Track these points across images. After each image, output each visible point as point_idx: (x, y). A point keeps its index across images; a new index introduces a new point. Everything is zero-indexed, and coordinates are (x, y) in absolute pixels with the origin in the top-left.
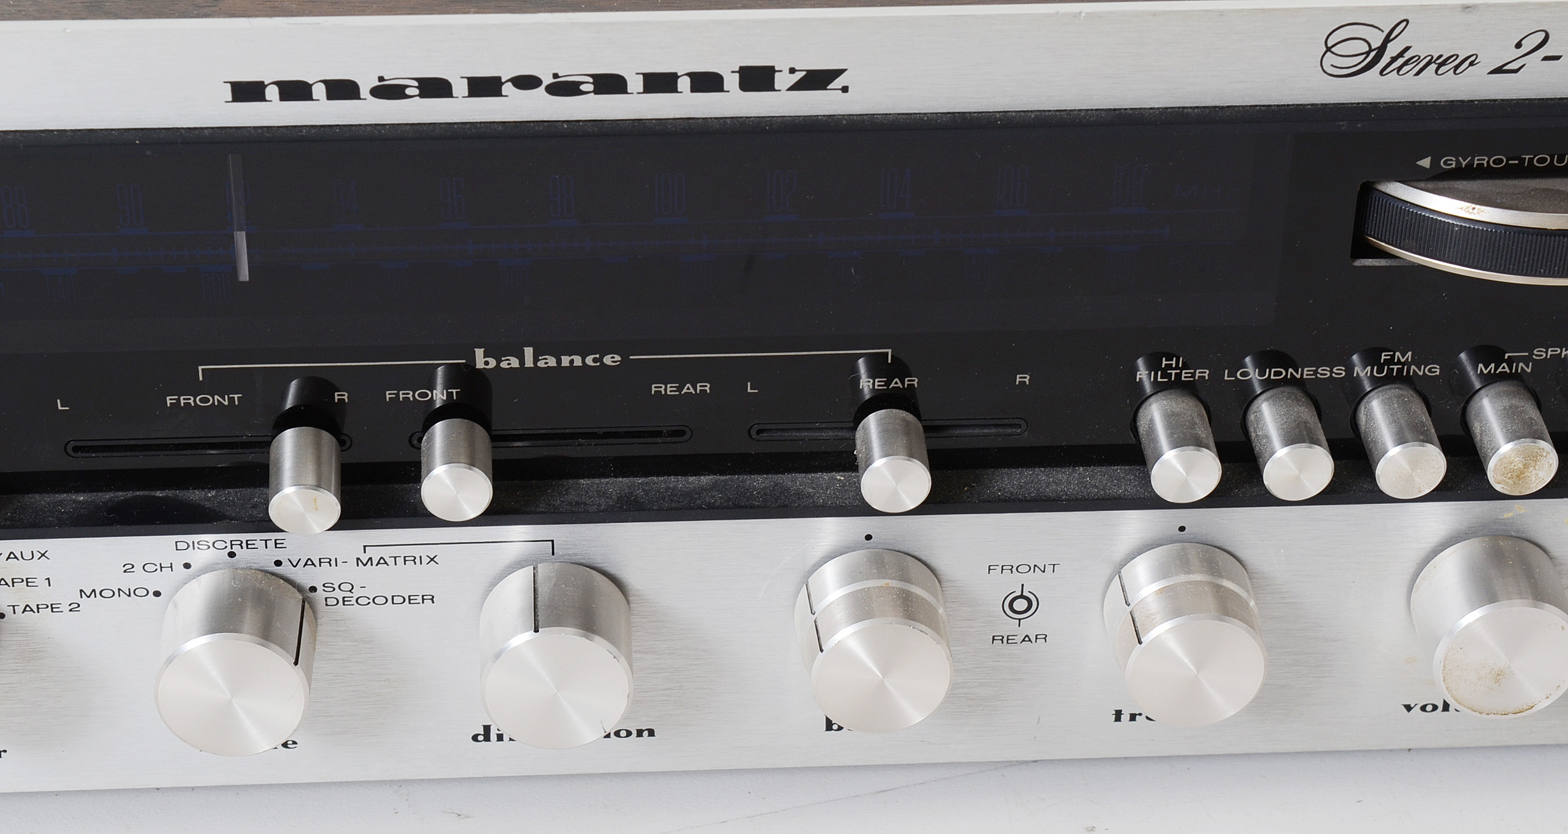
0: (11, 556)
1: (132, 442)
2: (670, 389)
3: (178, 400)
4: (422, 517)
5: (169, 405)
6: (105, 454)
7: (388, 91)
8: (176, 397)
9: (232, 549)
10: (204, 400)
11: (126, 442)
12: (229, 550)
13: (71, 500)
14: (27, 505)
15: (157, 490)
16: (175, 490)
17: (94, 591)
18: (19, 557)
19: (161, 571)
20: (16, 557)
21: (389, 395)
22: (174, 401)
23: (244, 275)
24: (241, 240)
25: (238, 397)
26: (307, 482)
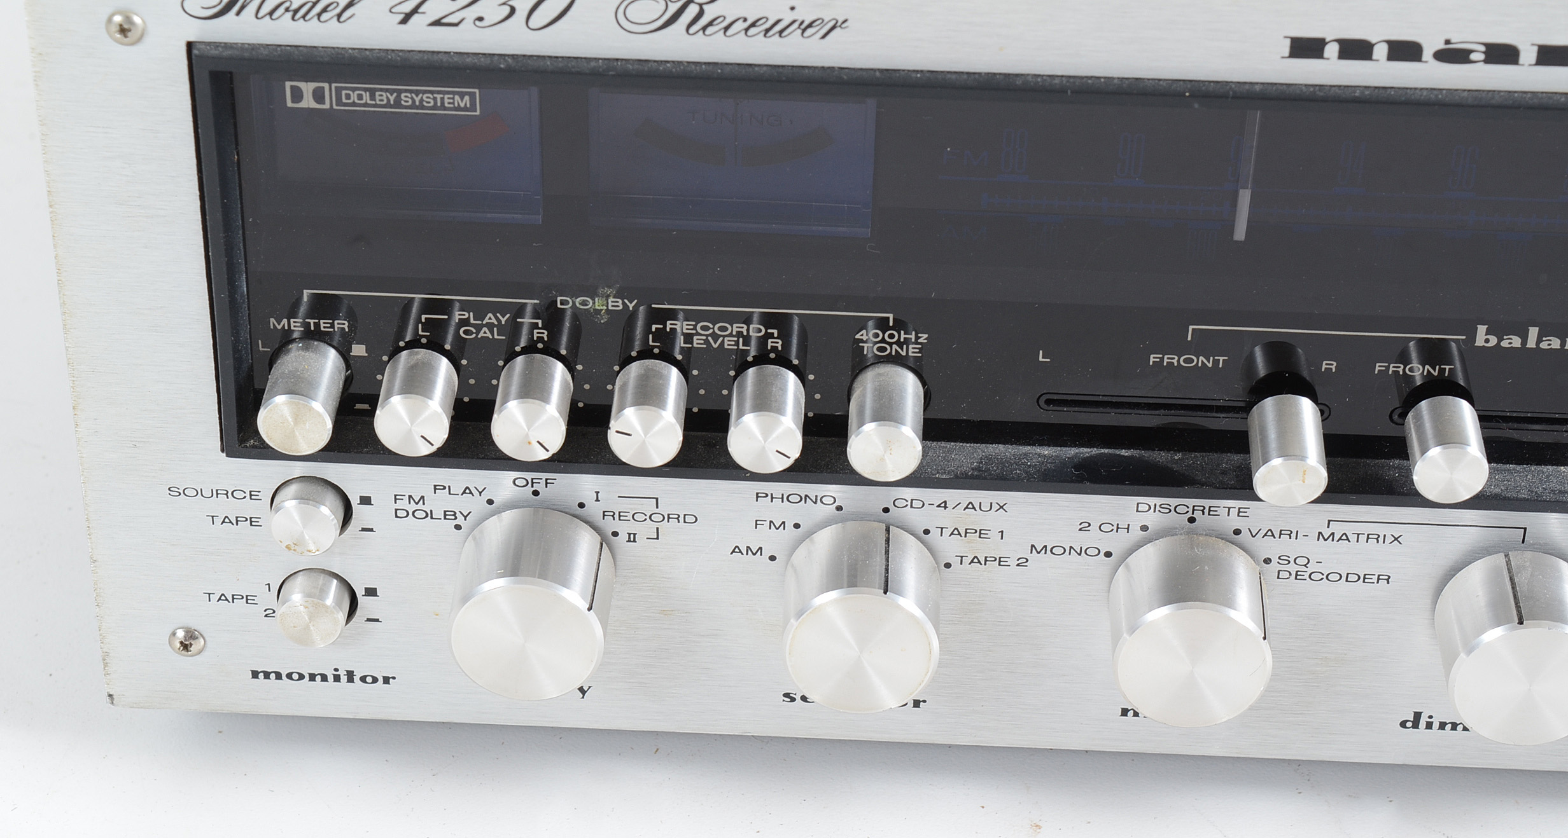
0: (970, 506)
1: (1106, 399)
3: (1162, 359)
5: (1151, 363)
6: (1076, 409)
7: (1452, 55)
8: (1161, 356)
9: (1193, 514)
10: (1186, 361)
11: (1101, 398)
12: (1190, 515)
13: (1036, 454)
14: (992, 455)
15: (1122, 449)
16: (1140, 449)
17: (1045, 547)
18: (977, 507)
19: (1117, 531)
20: (974, 508)
22: (1158, 360)
23: (1240, 234)
24: (1245, 198)
25: (1223, 360)
26: (1290, 450)
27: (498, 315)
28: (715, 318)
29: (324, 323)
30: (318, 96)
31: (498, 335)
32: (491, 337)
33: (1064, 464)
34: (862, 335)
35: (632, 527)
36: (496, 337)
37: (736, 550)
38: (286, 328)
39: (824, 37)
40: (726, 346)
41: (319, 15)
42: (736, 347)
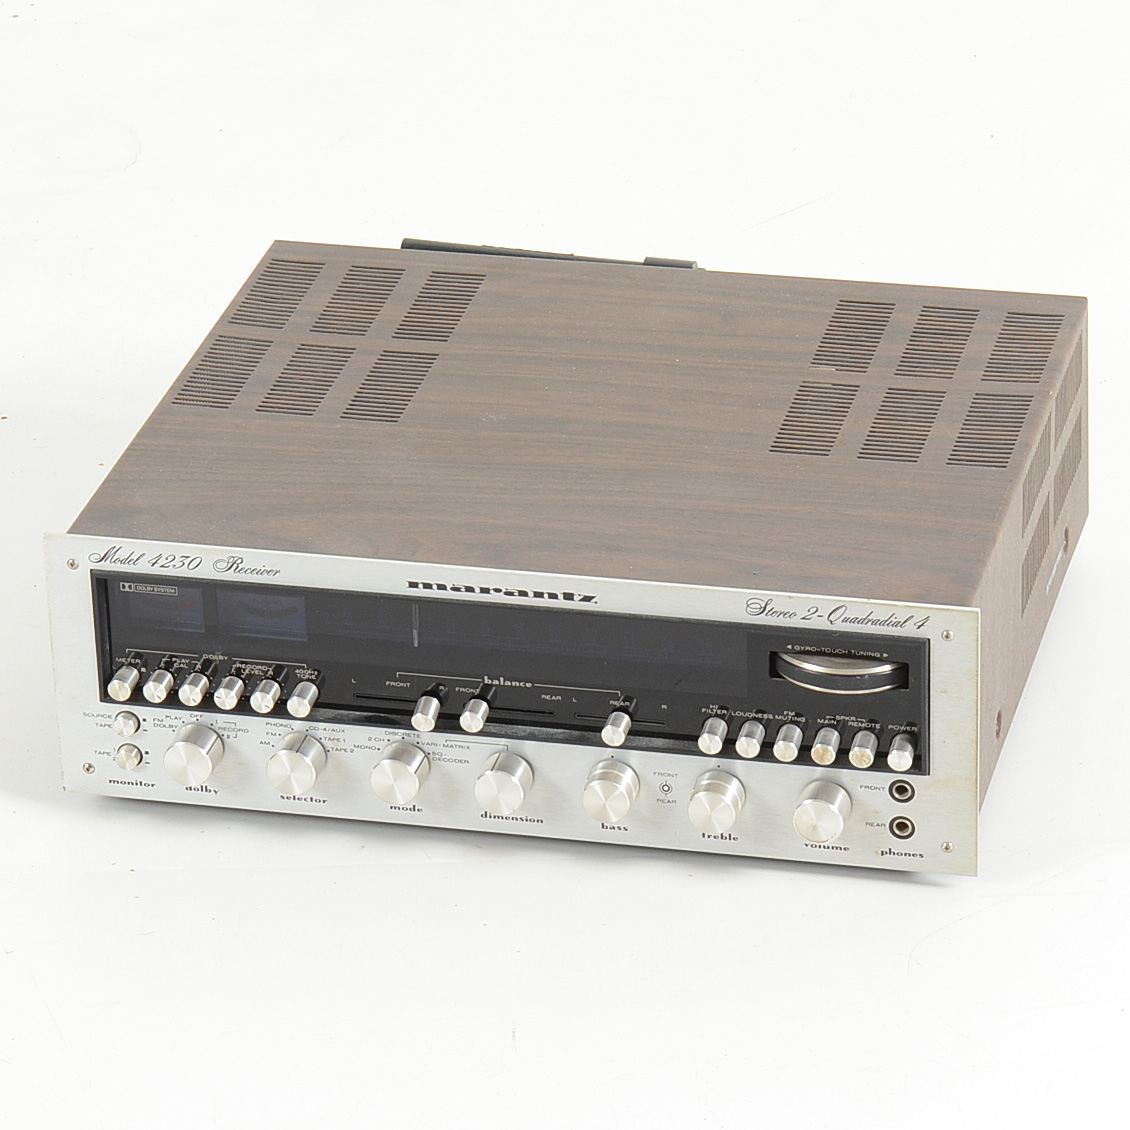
0: (333, 730)
1: (375, 696)
2: (548, 697)
4: (459, 730)
5: (387, 685)
6: (366, 699)
7: (455, 589)
8: (390, 682)
10: (398, 684)
11: (373, 696)
12: (402, 736)
14: (339, 713)
15: (382, 714)
16: (388, 714)
17: (359, 745)
18: (336, 731)
19: (380, 741)
21: (457, 689)
22: (389, 684)
23: (415, 645)
24: (415, 632)
25: (409, 684)
26: (425, 713)
27: (185, 659)
28: (252, 663)
29: (132, 659)
30: (130, 587)
31: (185, 666)
33: (362, 717)
34: (297, 671)
35: (229, 733)
37: (261, 743)
38: (121, 661)
39: (274, 575)
40: (256, 673)
41: (129, 563)
42: (259, 673)
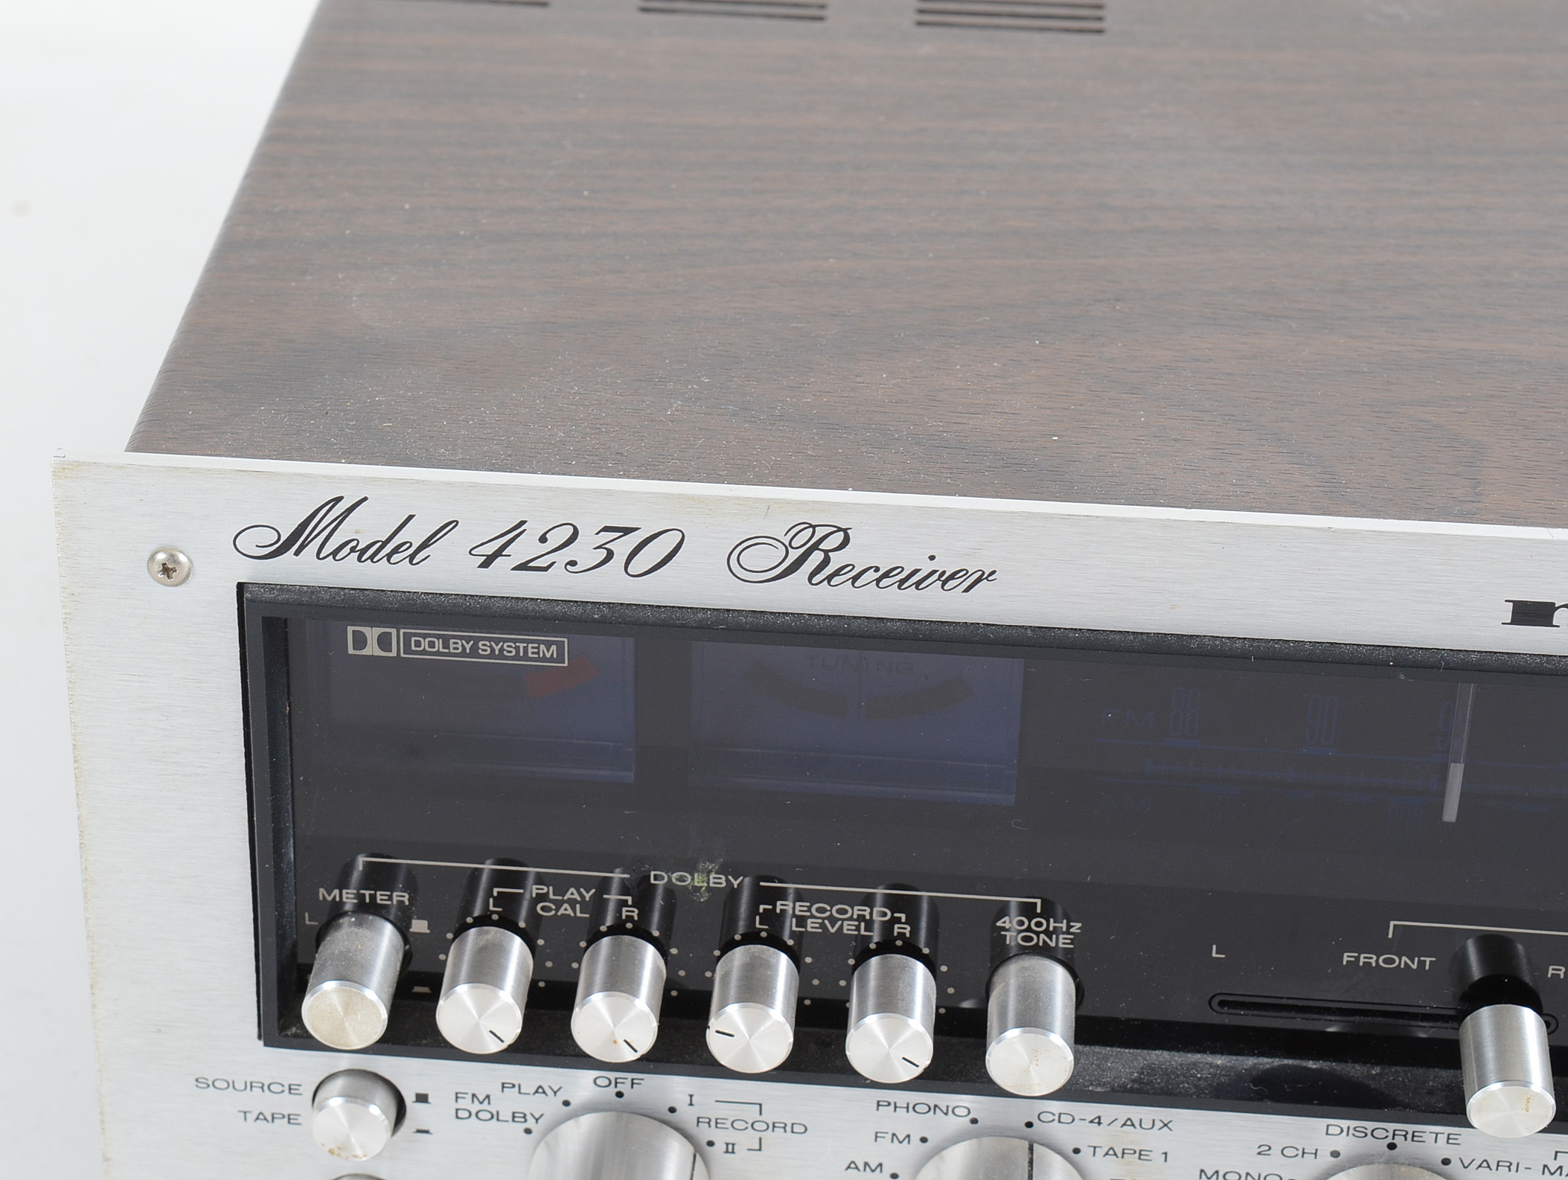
0: (1129, 1122)
1: (1290, 1002)
3: (1358, 959)
5: (1345, 963)
6: (1255, 1012)
8: (1356, 955)
9: (1393, 1139)
10: (1387, 961)
11: (1284, 1001)
12: (1389, 1140)
13: (1207, 1063)
14: (1155, 1064)
15: (1309, 1060)
16: (1330, 1061)
17: (1217, 1172)
18: (1137, 1125)
19: (1303, 1156)
20: (1133, 1125)
22: (1353, 959)
23: (1450, 814)
24: (1456, 774)
25: (1431, 961)
26: (1512, 1074)
27: (582, 890)
28: (832, 899)
29: (381, 895)
30: (384, 642)
31: (581, 912)
32: (572, 915)
33: (1240, 1077)
34: (1004, 922)
35: (730, 1136)
36: (579, 914)
37: (852, 1166)
38: (338, 899)
39: (967, 590)
40: (845, 931)
41: (389, 556)
42: (856, 933)
